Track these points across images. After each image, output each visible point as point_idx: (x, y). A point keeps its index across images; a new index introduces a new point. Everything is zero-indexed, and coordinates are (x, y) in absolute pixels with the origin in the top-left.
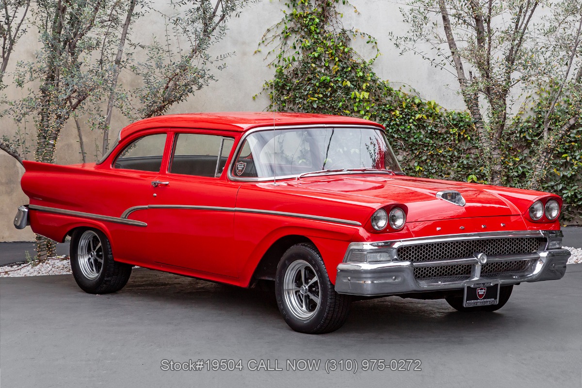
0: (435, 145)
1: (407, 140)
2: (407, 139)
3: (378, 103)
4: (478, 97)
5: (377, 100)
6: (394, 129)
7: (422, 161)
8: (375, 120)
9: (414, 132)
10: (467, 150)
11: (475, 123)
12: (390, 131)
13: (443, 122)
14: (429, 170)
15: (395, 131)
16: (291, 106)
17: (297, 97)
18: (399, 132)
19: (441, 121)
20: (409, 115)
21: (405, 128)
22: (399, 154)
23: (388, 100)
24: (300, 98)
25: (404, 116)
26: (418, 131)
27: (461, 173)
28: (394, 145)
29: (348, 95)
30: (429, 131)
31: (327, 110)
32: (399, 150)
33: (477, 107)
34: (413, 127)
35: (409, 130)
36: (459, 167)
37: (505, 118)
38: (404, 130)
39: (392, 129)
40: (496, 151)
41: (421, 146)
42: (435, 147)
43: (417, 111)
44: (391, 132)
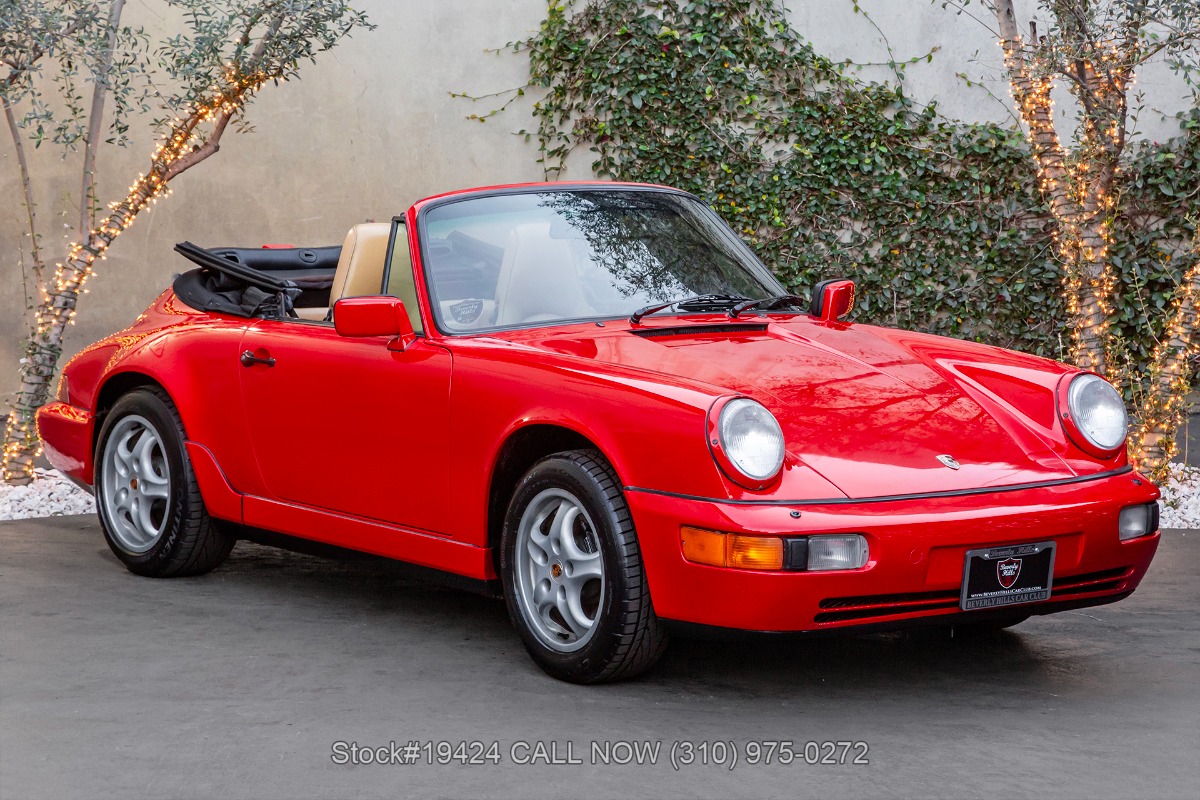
0: (933, 208)
1: (865, 194)
2: (863, 190)
3: (793, 99)
4: (1049, 90)
5: (792, 92)
6: (833, 166)
7: (900, 247)
8: (786, 141)
9: (882, 175)
10: (1011, 220)
11: (1040, 155)
12: (824, 168)
13: (954, 150)
14: (915, 268)
15: (835, 170)
16: (580, 100)
17: (594, 81)
18: (844, 174)
19: (949, 148)
20: (870, 132)
21: (860, 161)
22: (841, 228)
23: (820, 93)
24: (603, 81)
25: (859, 134)
26: (892, 172)
27: (995, 274)
28: (831, 205)
29: (720, 78)
30: (920, 173)
31: (668, 114)
32: (843, 218)
33: (1047, 113)
34: (878, 159)
35: (870, 168)
36: (990, 260)
37: (1120, 146)
38: (857, 168)
39: (829, 164)
40: (1093, 229)
41: (899, 209)
42: (933, 212)
43: (890, 121)
44: (825, 173)
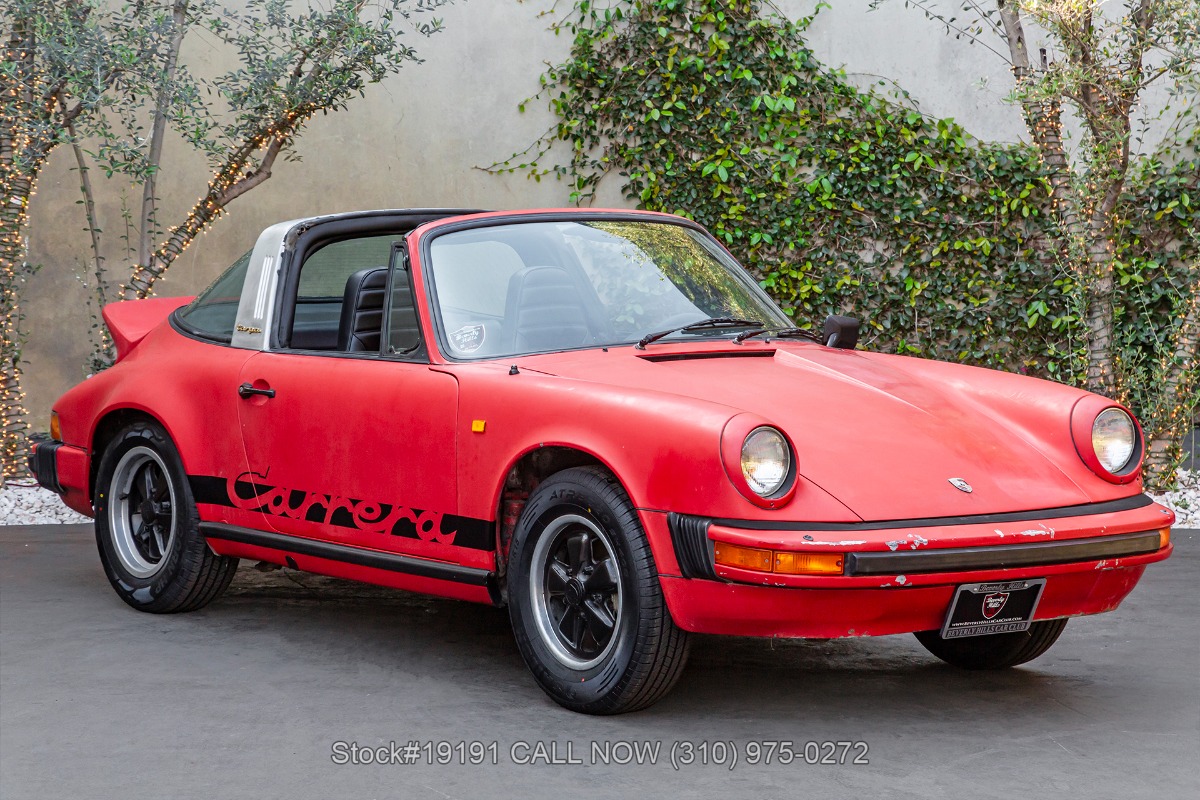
0: (953, 228)
1: (887, 215)
2: (884, 211)
3: (816, 124)
4: (1059, 113)
5: (815, 118)
6: (855, 189)
7: (921, 266)
8: (810, 165)
9: (902, 197)
10: (1029, 240)
11: (1051, 177)
12: (846, 191)
13: (973, 173)
14: (936, 287)
15: (857, 192)
16: (609, 126)
17: (624, 107)
18: (866, 196)
19: (968, 170)
20: (891, 155)
21: (882, 184)
22: (864, 248)
23: (843, 119)
24: (632, 108)
25: (880, 157)
26: (913, 194)
27: (1014, 295)
28: (853, 226)
29: (746, 104)
30: (939, 195)
31: (695, 139)
32: (865, 239)
33: (1057, 136)
34: (900, 183)
35: (890, 190)
36: (1008, 280)
37: (1125, 165)
38: (878, 191)
39: (851, 187)
40: (1101, 246)
41: (920, 229)
42: (953, 233)
43: (911, 146)
44: (847, 196)
